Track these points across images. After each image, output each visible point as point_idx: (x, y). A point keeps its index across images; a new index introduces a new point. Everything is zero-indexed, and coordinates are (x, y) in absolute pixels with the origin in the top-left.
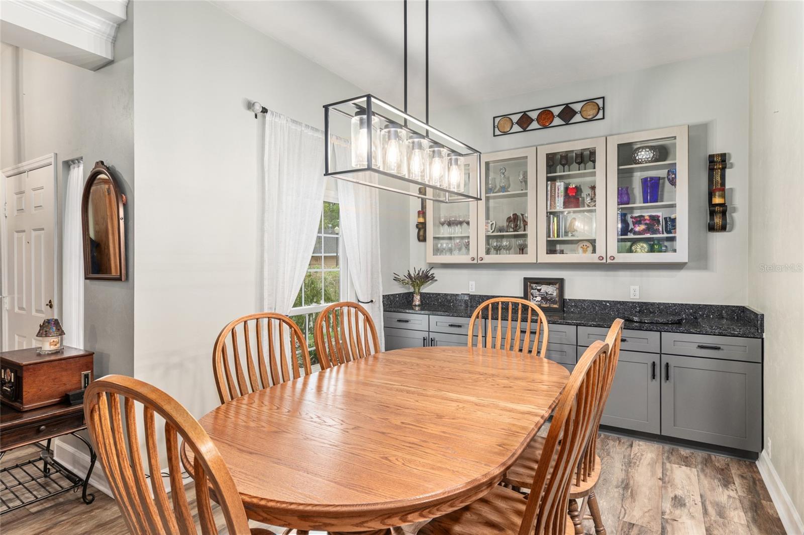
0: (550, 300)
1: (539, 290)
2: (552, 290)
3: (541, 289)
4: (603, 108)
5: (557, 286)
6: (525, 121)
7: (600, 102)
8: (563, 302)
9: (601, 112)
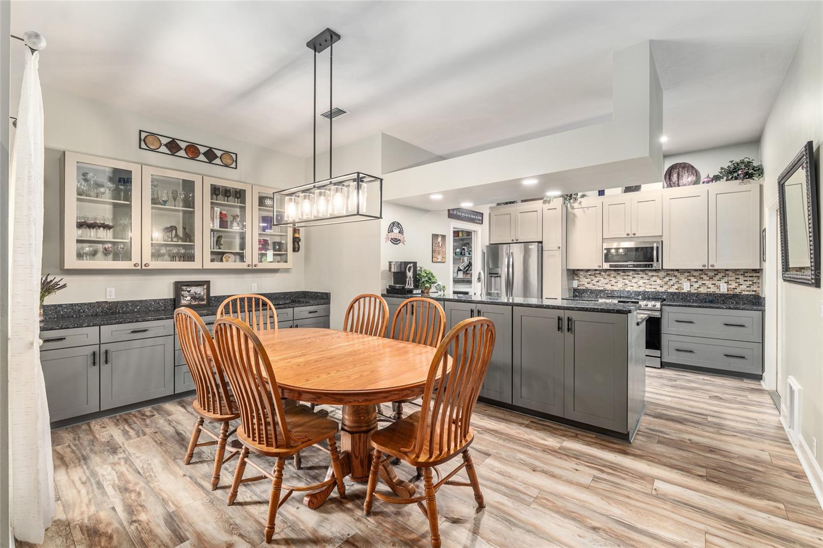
0: (198, 299)
1: (189, 291)
2: (200, 291)
3: (190, 291)
4: (236, 161)
5: (205, 287)
6: (173, 146)
7: (234, 156)
8: (209, 298)
9: (234, 163)
